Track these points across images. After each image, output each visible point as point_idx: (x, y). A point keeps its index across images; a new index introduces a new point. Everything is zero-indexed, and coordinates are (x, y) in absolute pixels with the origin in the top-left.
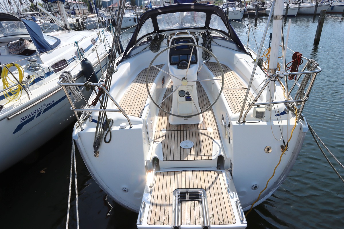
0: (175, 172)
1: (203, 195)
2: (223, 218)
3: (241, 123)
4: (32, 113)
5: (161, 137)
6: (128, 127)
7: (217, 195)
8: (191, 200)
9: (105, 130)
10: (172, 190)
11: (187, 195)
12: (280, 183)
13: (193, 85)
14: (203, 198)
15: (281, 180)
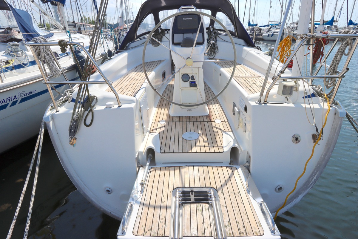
0: (175, 167)
1: (213, 196)
2: (244, 227)
3: (262, 104)
4: (4, 100)
5: (159, 128)
6: (116, 106)
7: (233, 196)
8: (197, 201)
9: (86, 110)
10: (171, 188)
11: (191, 196)
12: (312, 184)
13: (199, 68)
14: (213, 199)
15: (313, 179)
